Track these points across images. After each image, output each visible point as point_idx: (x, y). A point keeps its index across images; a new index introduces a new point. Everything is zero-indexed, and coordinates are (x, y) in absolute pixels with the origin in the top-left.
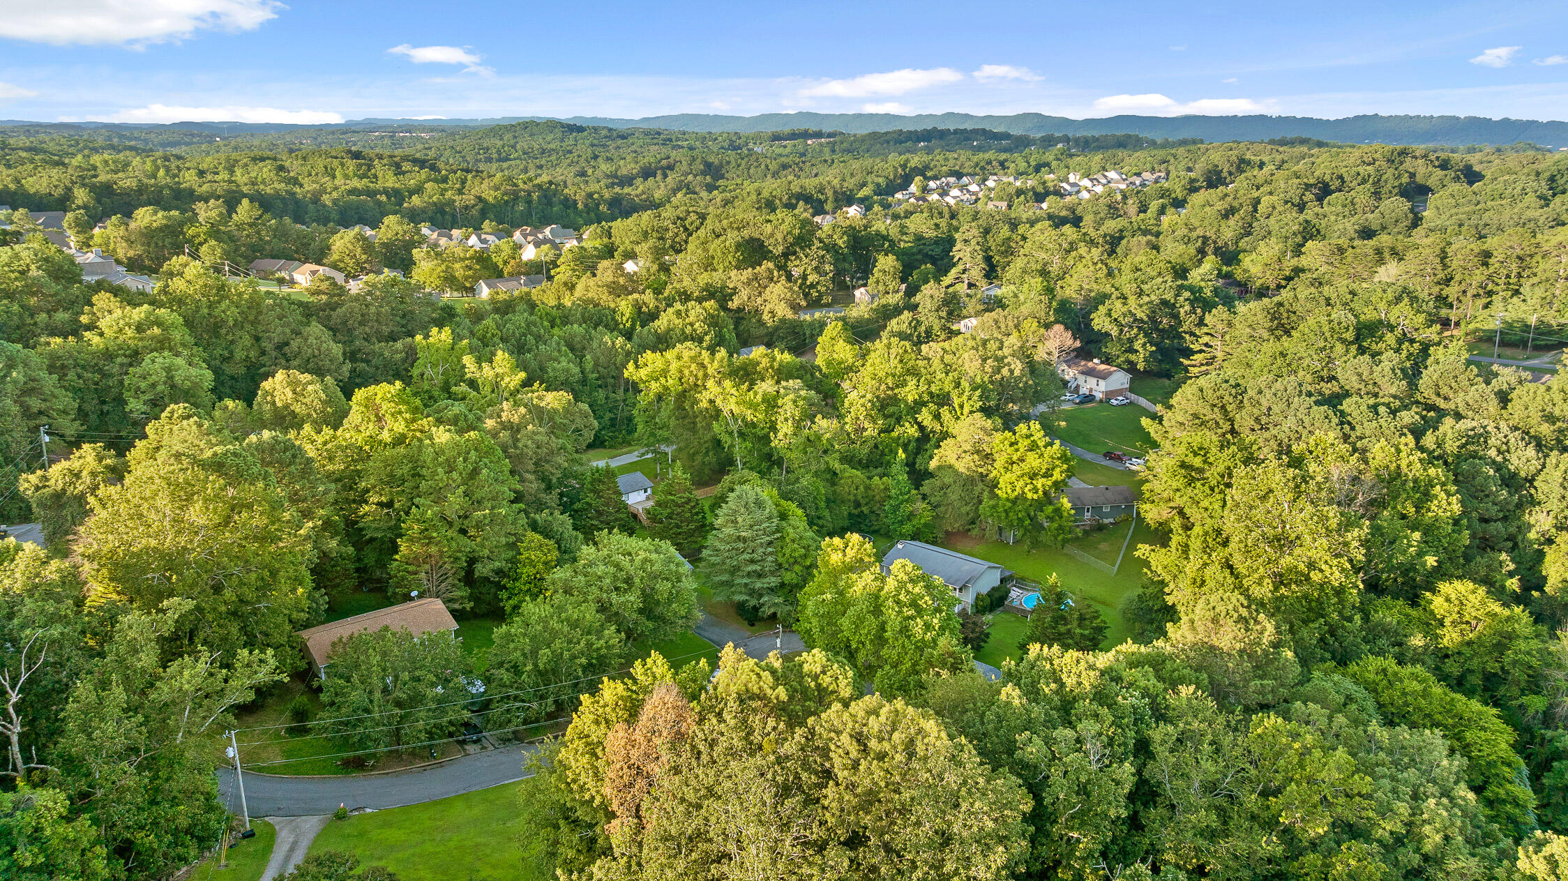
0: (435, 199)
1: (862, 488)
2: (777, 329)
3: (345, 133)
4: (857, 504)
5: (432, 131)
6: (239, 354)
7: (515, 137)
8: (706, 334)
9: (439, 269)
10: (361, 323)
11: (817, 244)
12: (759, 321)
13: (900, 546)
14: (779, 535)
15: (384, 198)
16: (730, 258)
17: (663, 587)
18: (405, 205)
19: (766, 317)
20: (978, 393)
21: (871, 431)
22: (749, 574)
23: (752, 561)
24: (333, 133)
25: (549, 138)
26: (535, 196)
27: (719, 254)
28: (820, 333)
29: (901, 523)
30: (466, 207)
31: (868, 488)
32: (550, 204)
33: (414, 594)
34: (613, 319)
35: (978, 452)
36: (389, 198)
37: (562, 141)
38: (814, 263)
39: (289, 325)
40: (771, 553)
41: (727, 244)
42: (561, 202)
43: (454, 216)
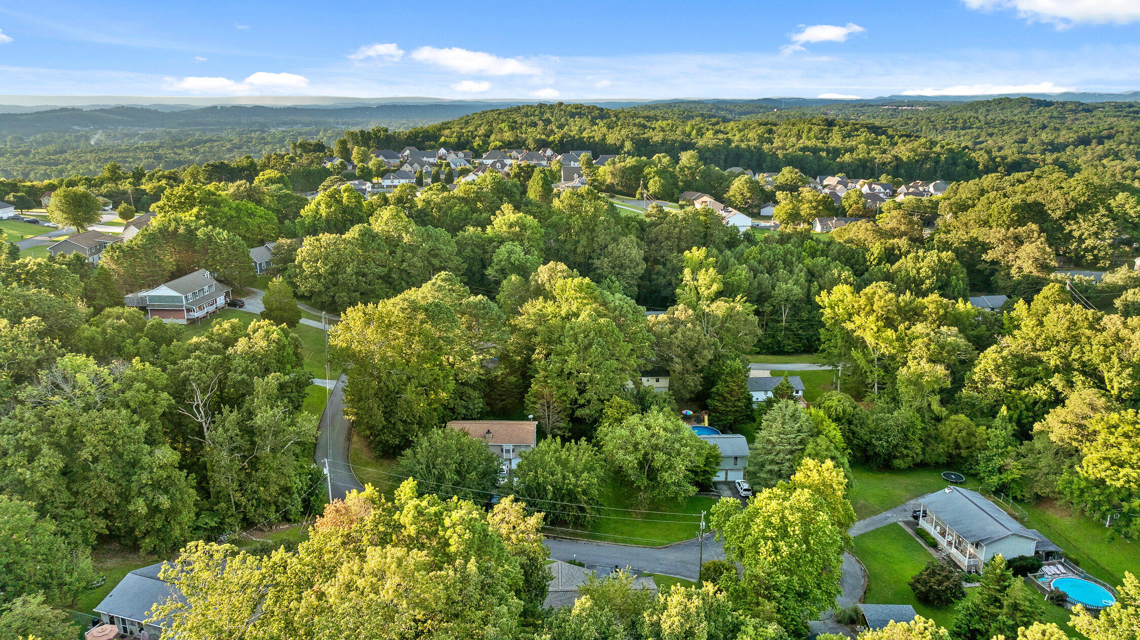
0: (861, 156)
1: (964, 433)
2: (1019, 283)
3: (862, 107)
4: (957, 446)
5: (929, 105)
6: (580, 250)
7: (988, 111)
8: (928, 278)
9: (788, 207)
10: (667, 238)
11: (1103, 211)
12: (1008, 274)
13: (947, 490)
14: (800, 447)
15: (824, 154)
16: (1005, 218)
17: (660, 458)
18: (838, 160)
19: (1013, 271)
20: (1129, 370)
21: (997, 384)
22: (770, 471)
23: (772, 462)
24: (855, 107)
25: (1016, 112)
26: (943, 158)
27: (996, 213)
28: (1038, 291)
29: (991, 473)
30: (884, 164)
31: (971, 434)
32: (955, 164)
33: (531, 416)
34: (864, 257)
35: (1080, 426)
36: (828, 154)
37: (1028, 113)
38: (1094, 229)
39: (610, 234)
40: (789, 460)
41: (1005, 205)
42: (964, 163)
43: (873, 169)
